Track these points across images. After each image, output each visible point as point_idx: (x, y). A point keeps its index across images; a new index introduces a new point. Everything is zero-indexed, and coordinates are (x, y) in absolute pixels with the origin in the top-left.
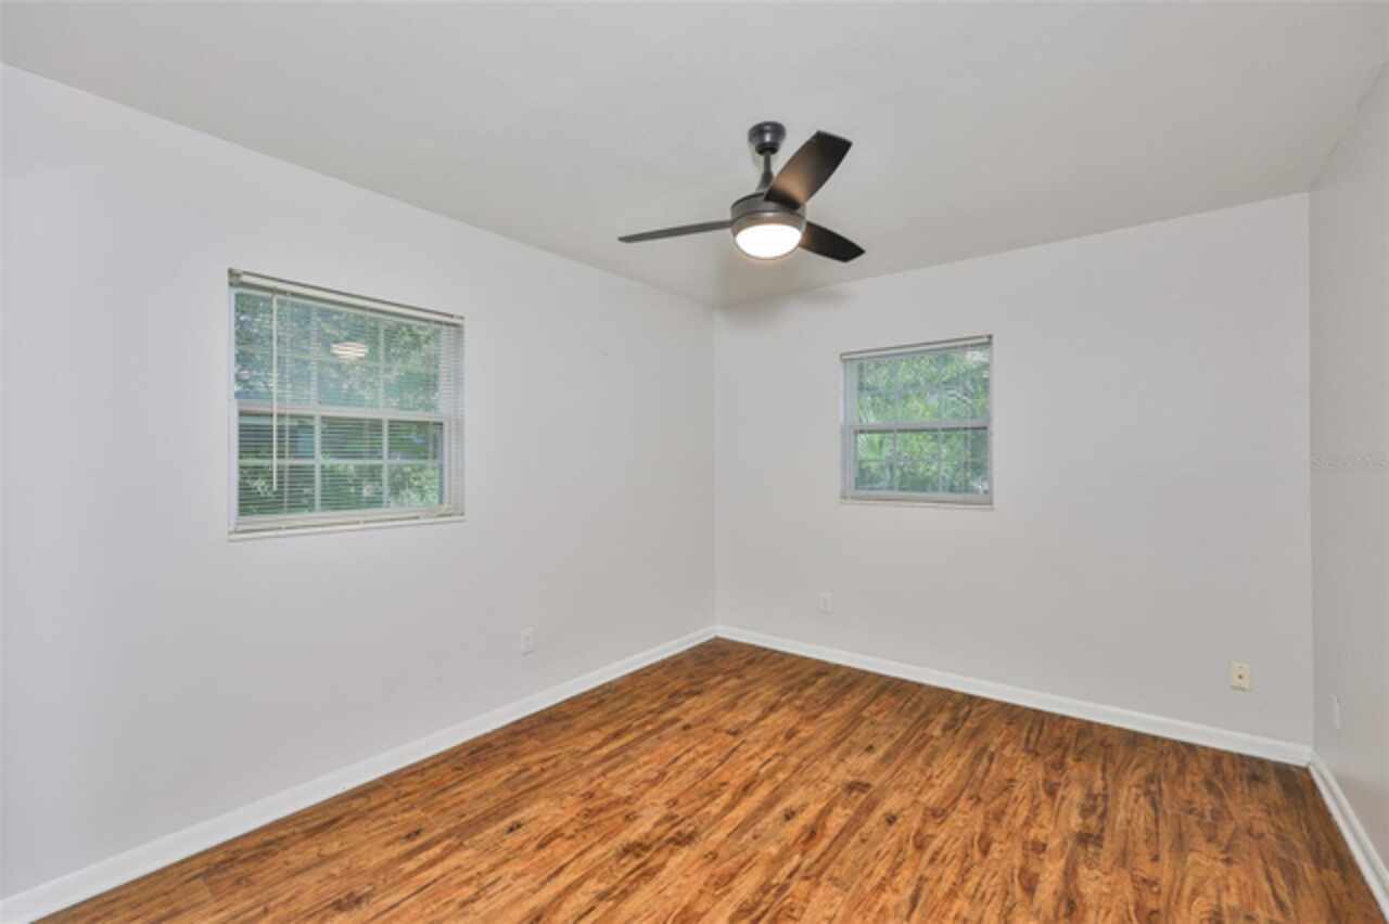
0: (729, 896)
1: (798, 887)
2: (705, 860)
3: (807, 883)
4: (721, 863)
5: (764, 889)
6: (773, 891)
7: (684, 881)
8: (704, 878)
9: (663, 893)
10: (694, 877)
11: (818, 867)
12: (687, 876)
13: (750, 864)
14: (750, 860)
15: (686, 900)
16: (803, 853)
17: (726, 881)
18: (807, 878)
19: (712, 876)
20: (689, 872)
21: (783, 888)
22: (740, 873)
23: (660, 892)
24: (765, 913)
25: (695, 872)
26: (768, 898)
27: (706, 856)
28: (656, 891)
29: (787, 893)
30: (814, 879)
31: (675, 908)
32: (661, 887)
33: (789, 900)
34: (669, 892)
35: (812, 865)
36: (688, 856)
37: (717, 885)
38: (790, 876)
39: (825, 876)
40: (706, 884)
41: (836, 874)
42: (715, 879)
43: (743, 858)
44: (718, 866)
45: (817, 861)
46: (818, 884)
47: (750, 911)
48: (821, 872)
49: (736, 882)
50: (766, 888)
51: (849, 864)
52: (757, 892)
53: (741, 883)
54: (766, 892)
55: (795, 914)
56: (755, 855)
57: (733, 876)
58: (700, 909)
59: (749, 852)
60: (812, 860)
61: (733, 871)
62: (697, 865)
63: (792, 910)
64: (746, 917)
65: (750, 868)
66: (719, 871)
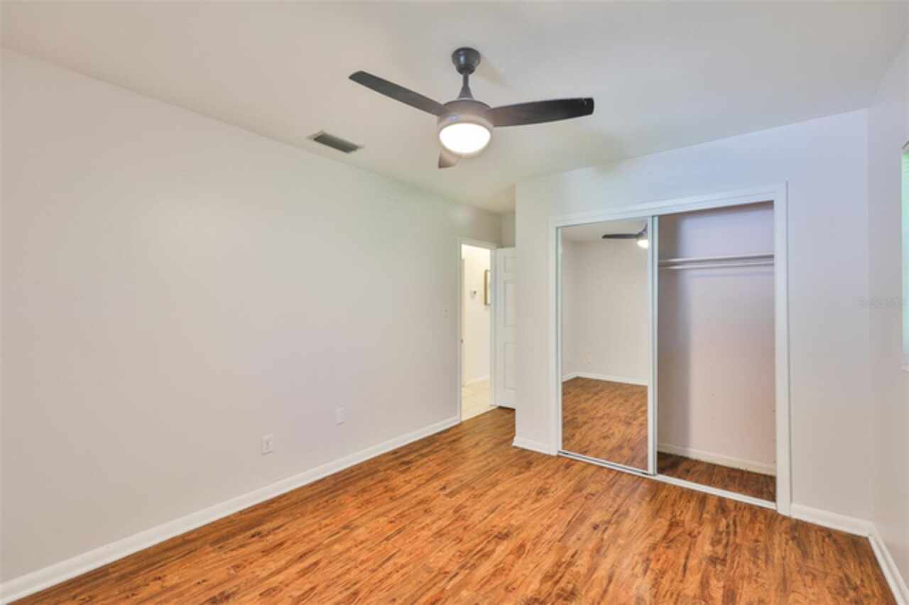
0: (495, 563)
1: (453, 568)
2: (514, 586)
3: (447, 570)
4: (501, 584)
5: (474, 566)
6: (469, 565)
7: (524, 572)
8: (512, 574)
9: (535, 565)
10: (519, 574)
11: (436, 580)
12: (523, 575)
13: (483, 582)
14: (482, 586)
15: (520, 561)
16: (443, 590)
17: (498, 572)
18: (446, 573)
19: (507, 575)
20: (523, 578)
21: (462, 567)
22: (489, 576)
23: (537, 566)
24: (475, 554)
25: (517, 579)
26: (472, 562)
27: (514, 589)
28: (540, 566)
29: (460, 565)
30: (442, 571)
31: (525, 557)
32: (537, 569)
33: (460, 560)
34: (532, 566)
35: (440, 582)
36: (527, 590)
37: (503, 569)
38: (457, 574)
39: (434, 574)
40: (510, 570)
41: (426, 575)
42: (505, 572)
43: (488, 588)
44: (504, 582)
45: (435, 584)
46: (440, 569)
47: (483, 555)
48: (436, 576)
49: (492, 571)
50: (473, 567)
51: (414, 582)
52: (478, 565)
53: (488, 571)
54: (474, 565)
55: (459, 553)
56: (479, 589)
57: (494, 575)
58: (511, 557)
59: (482, 592)
60: (439, 585)
61: (493, 578)
62: (518, 582)
63: (460, 556)
64: (486, 553)
65: (482, 580)
66: (503, 578)
